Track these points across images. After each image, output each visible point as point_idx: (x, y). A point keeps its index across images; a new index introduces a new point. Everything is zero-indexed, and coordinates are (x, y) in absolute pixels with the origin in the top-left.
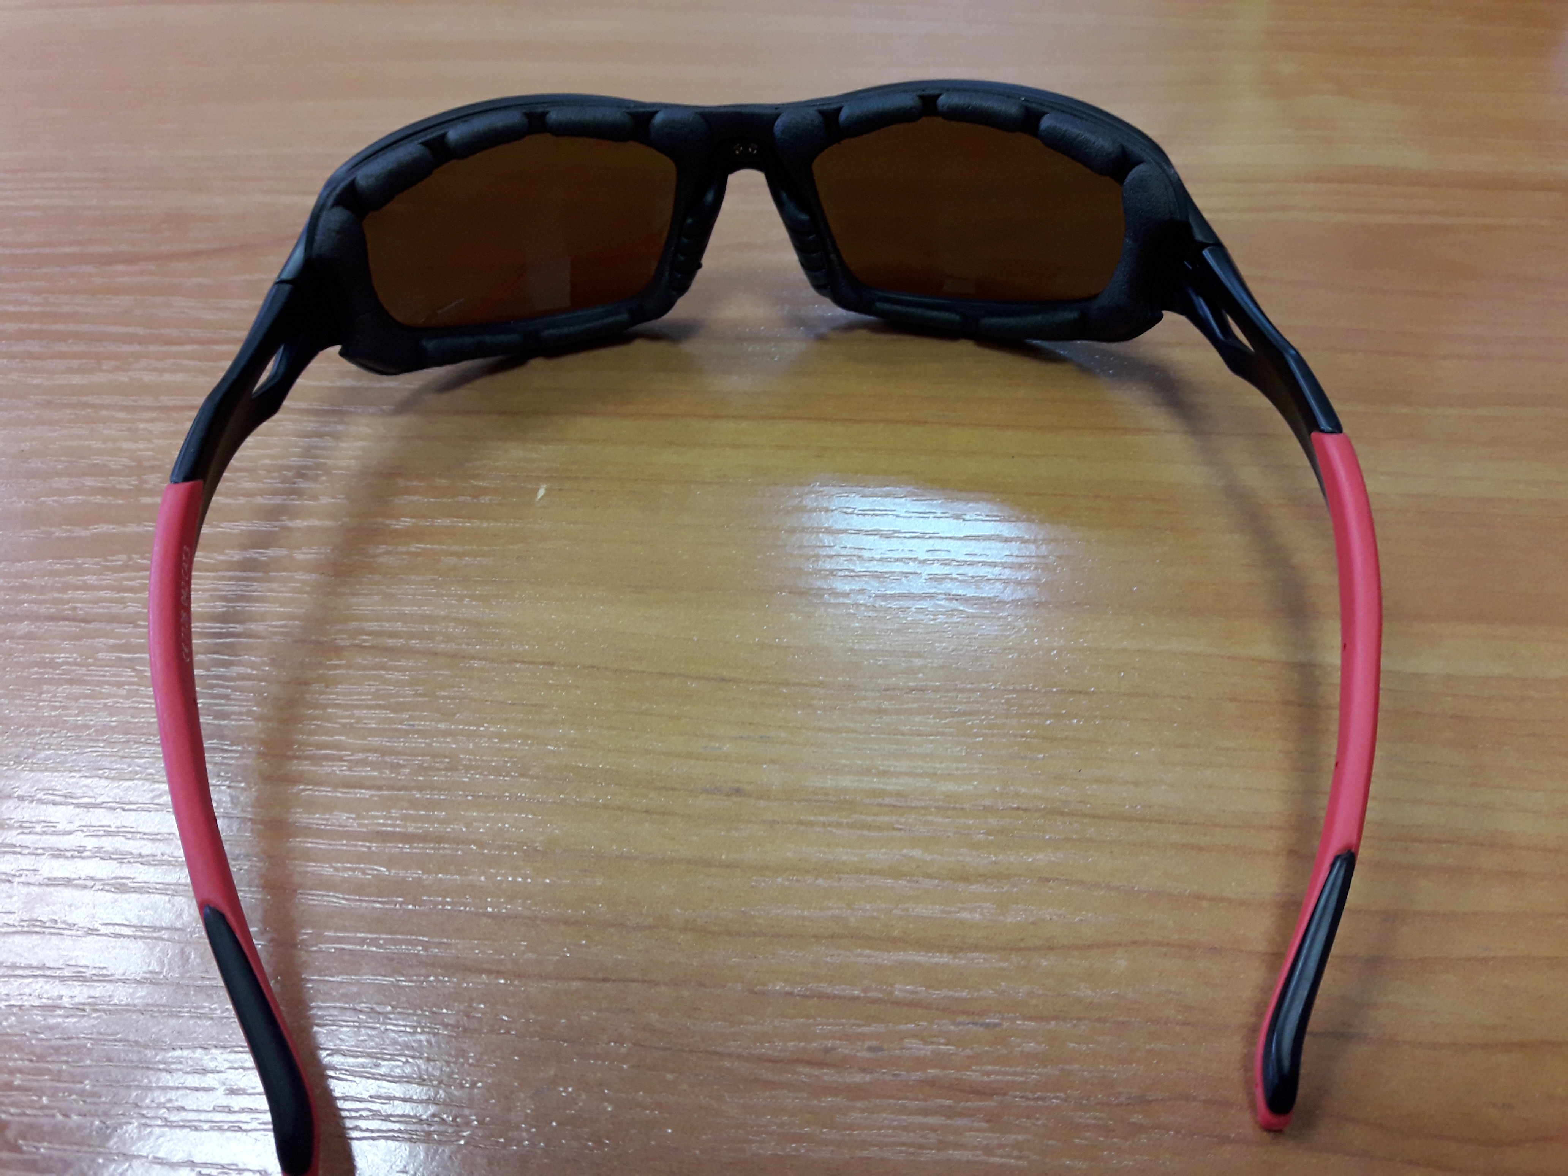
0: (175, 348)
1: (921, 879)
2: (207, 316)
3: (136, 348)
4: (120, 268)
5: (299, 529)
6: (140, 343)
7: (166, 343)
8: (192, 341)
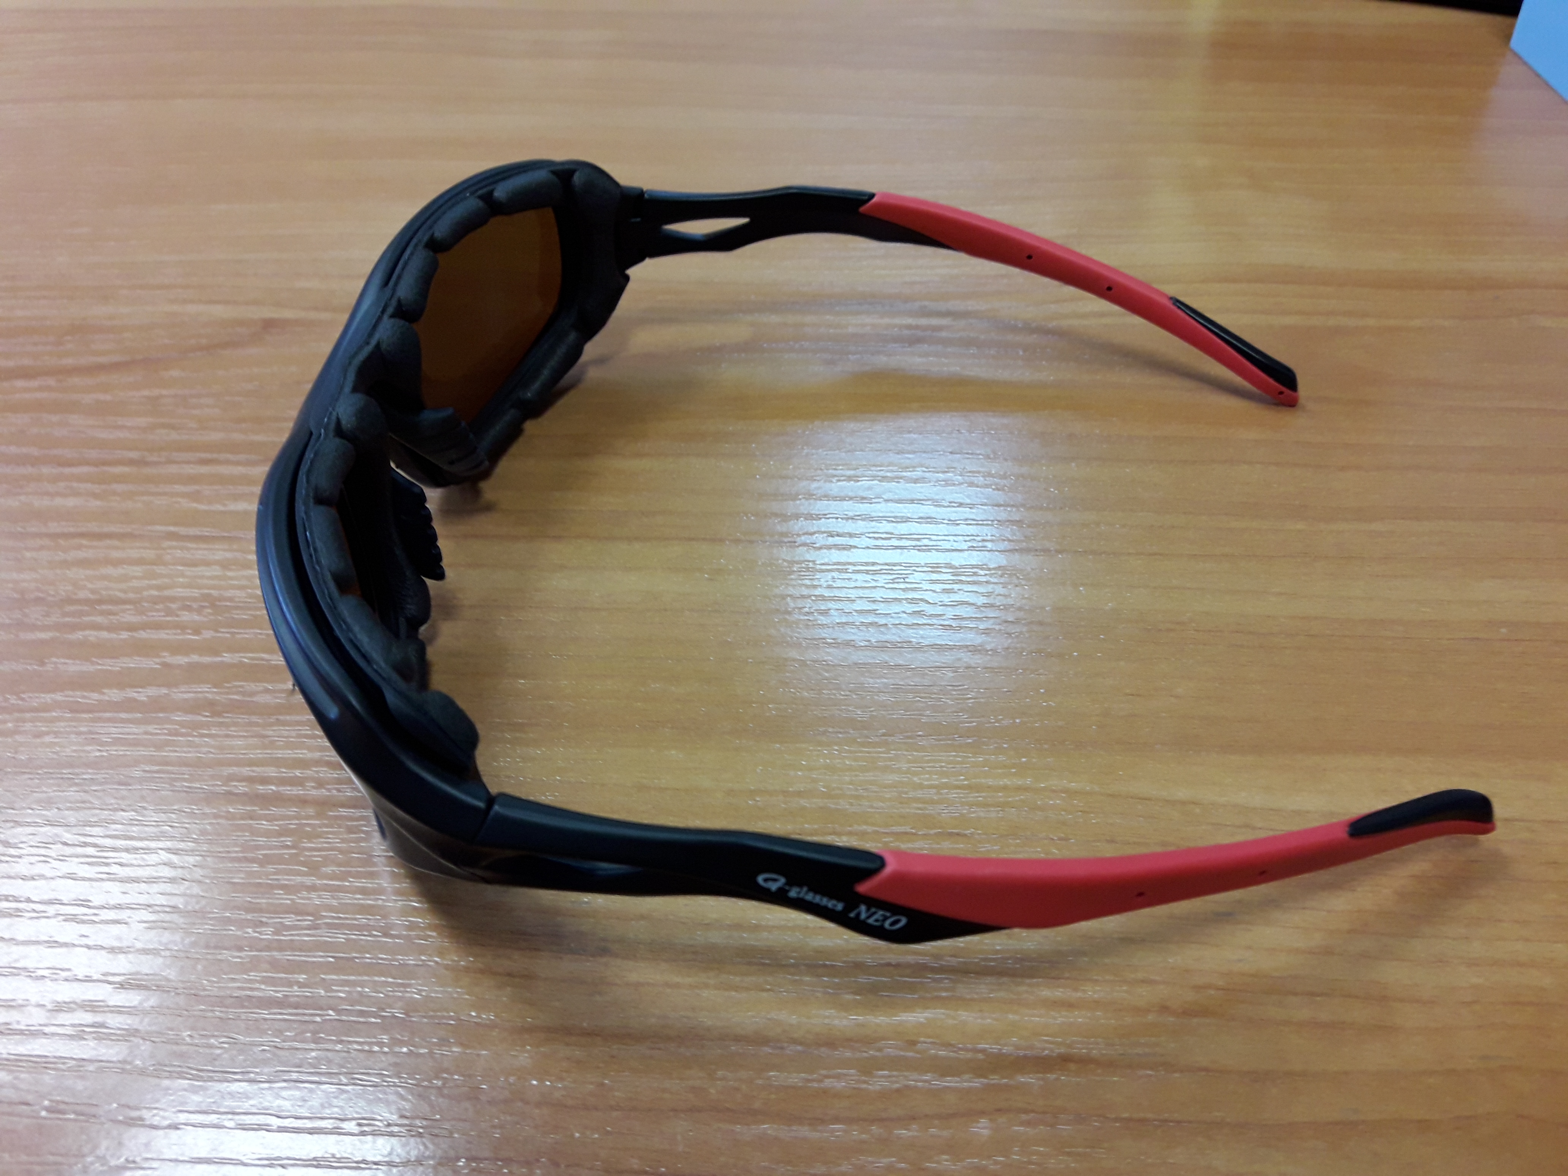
0: (67, 470)
1: (785, 1045)
2: (103, 435)
3: (29, 470)
4: (20, 383)
5: (180, 666)
6: (33, 465)
7: (60, 464)
8: (87, 463)
